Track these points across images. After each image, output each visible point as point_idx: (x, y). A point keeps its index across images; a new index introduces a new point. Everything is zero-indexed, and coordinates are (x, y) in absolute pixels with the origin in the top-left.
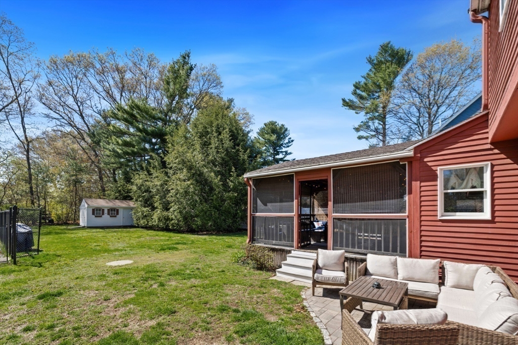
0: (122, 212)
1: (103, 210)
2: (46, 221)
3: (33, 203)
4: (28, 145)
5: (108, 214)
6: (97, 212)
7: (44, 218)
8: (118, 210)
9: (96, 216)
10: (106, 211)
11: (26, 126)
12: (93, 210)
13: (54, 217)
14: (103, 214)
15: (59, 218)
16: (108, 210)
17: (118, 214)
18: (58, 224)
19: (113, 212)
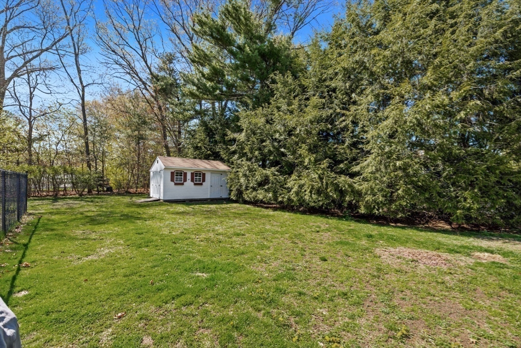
0: (209, 178)
1: (185, 174)
2: (103, 189)
3: (89, 166)
4: (83, 91)
5: (192, 180)
6: (178, 176)
7: (101, 185)
8: (204, 175)
9: (176, 184)
10: (189, 176)
11: (81, 68)
12: (172, 173)
13: (112, 184)
14: (185, 180)
15: (119, 186)
16: (192, 174)
17: (204, 180)
18: (119, 194)
19: (199, 177)
